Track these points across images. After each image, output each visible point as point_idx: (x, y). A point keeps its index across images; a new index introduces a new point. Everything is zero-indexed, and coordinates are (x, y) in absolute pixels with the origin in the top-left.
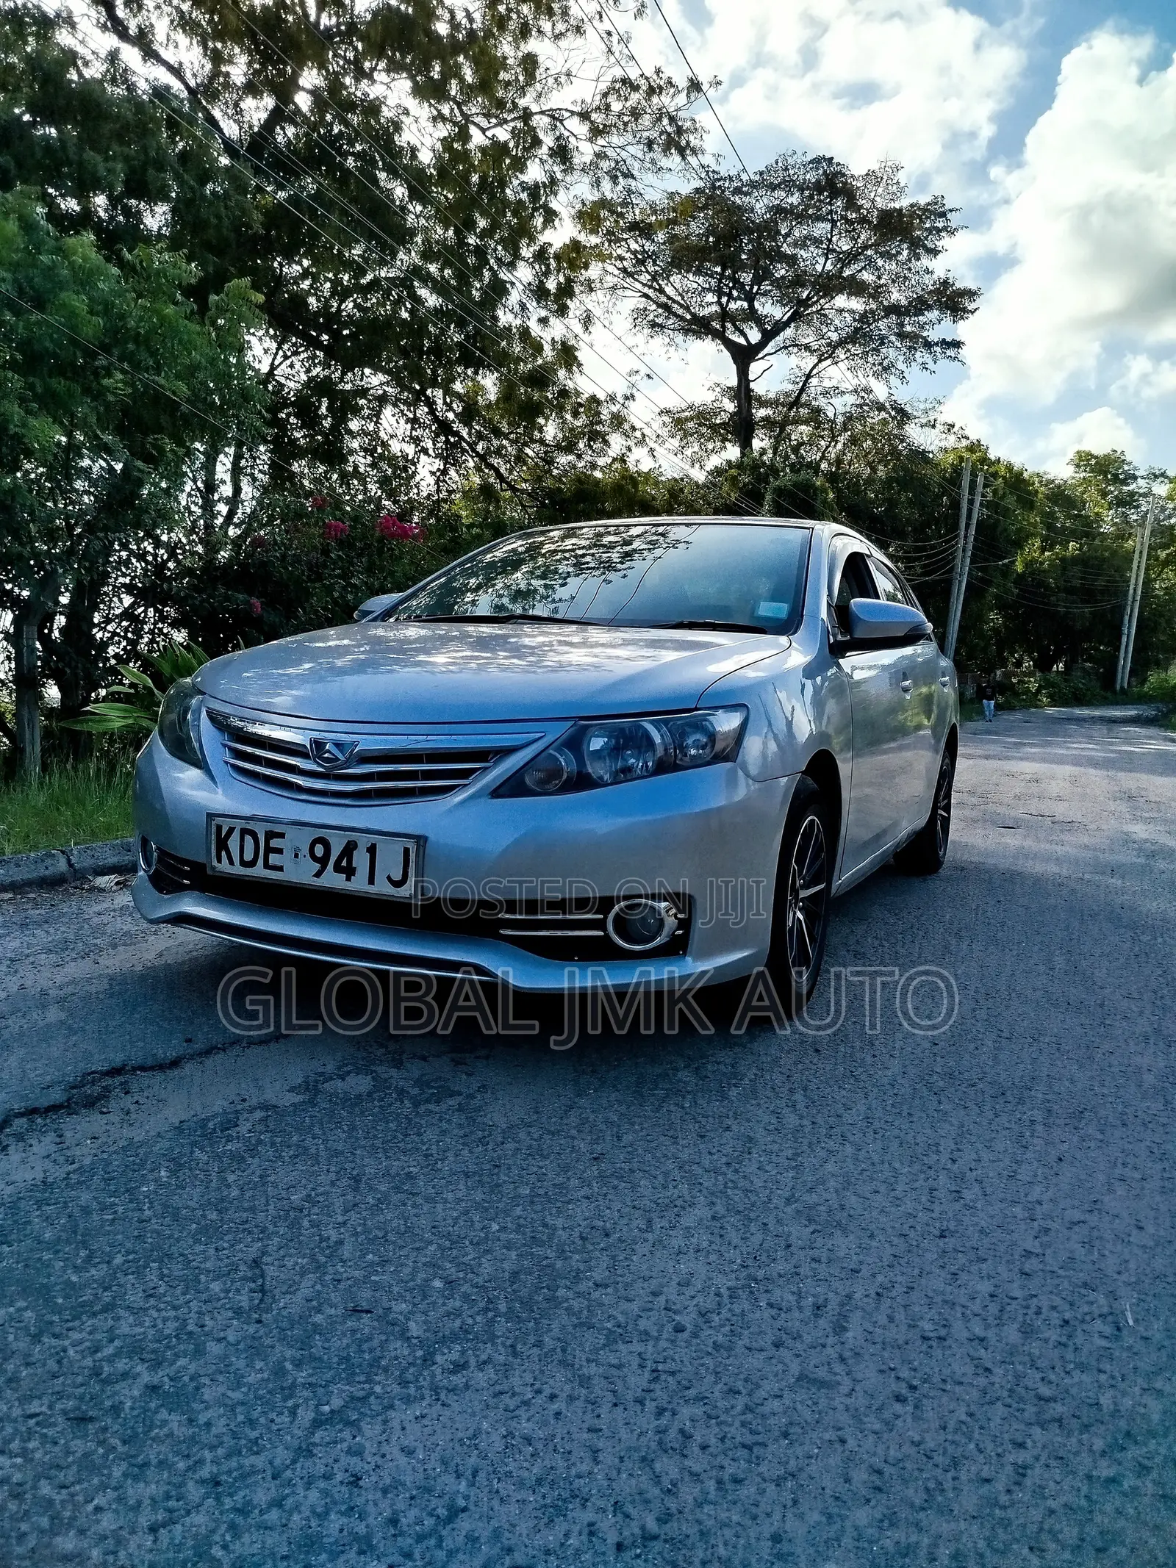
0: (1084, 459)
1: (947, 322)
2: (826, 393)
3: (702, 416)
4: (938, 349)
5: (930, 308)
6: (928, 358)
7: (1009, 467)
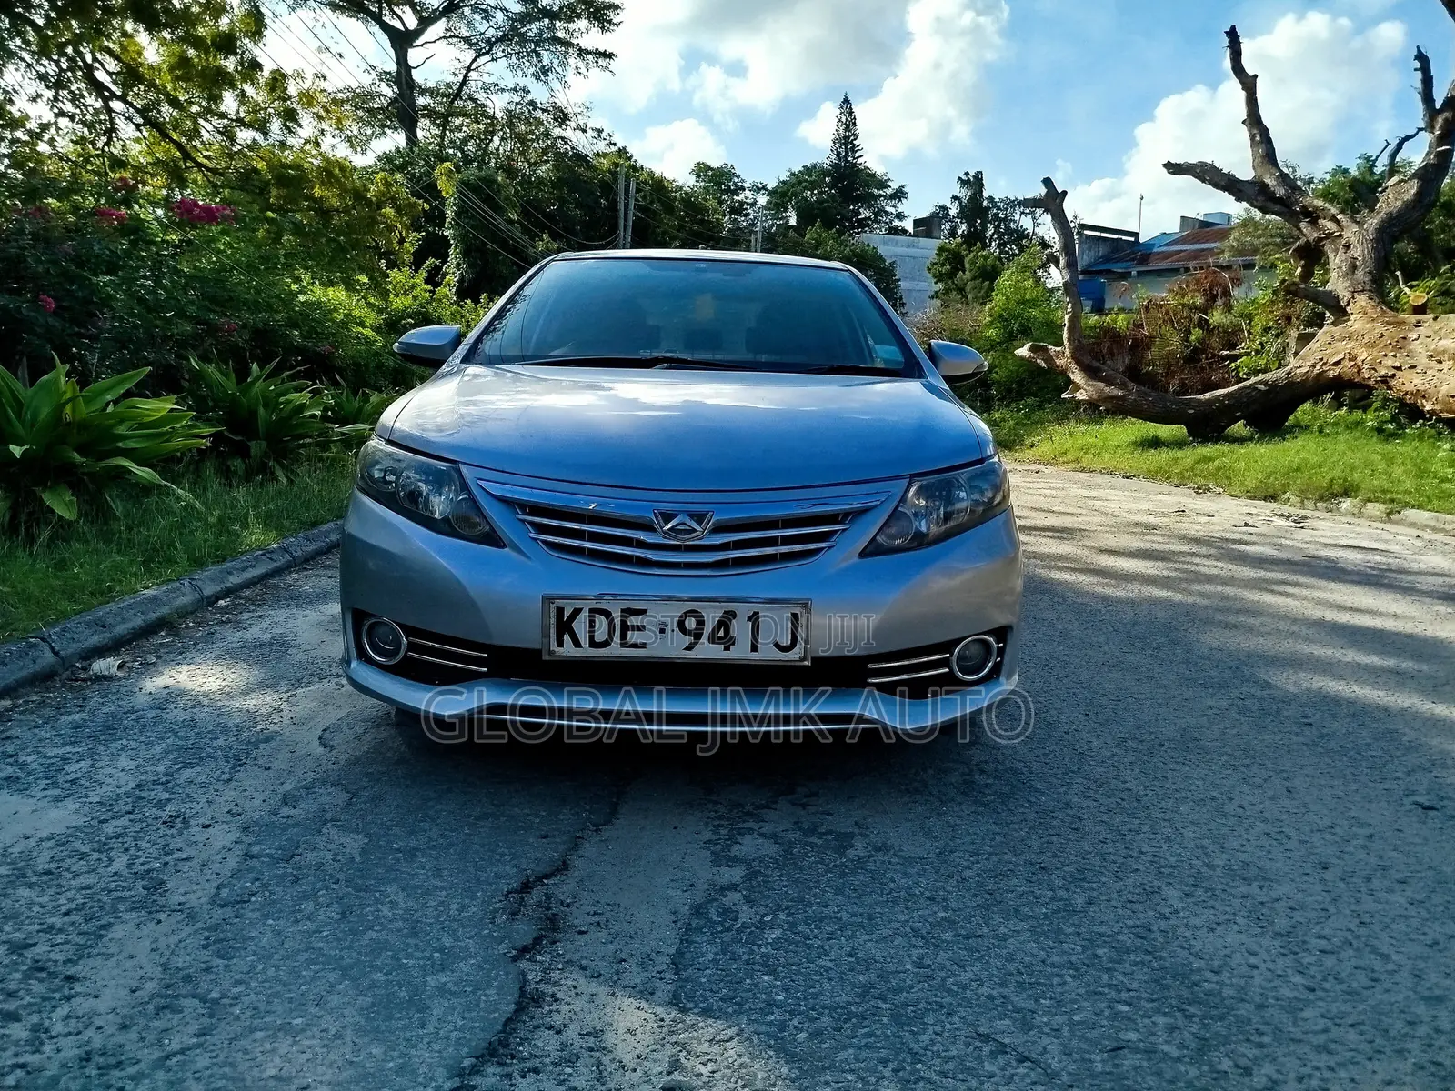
0: (702, 170)
1: (595, 31)
2: (486, 88)
3: (361, 99)
4: (590, 57)
5: (579, 17)
6: (581, 65)
7: (651, 174)
